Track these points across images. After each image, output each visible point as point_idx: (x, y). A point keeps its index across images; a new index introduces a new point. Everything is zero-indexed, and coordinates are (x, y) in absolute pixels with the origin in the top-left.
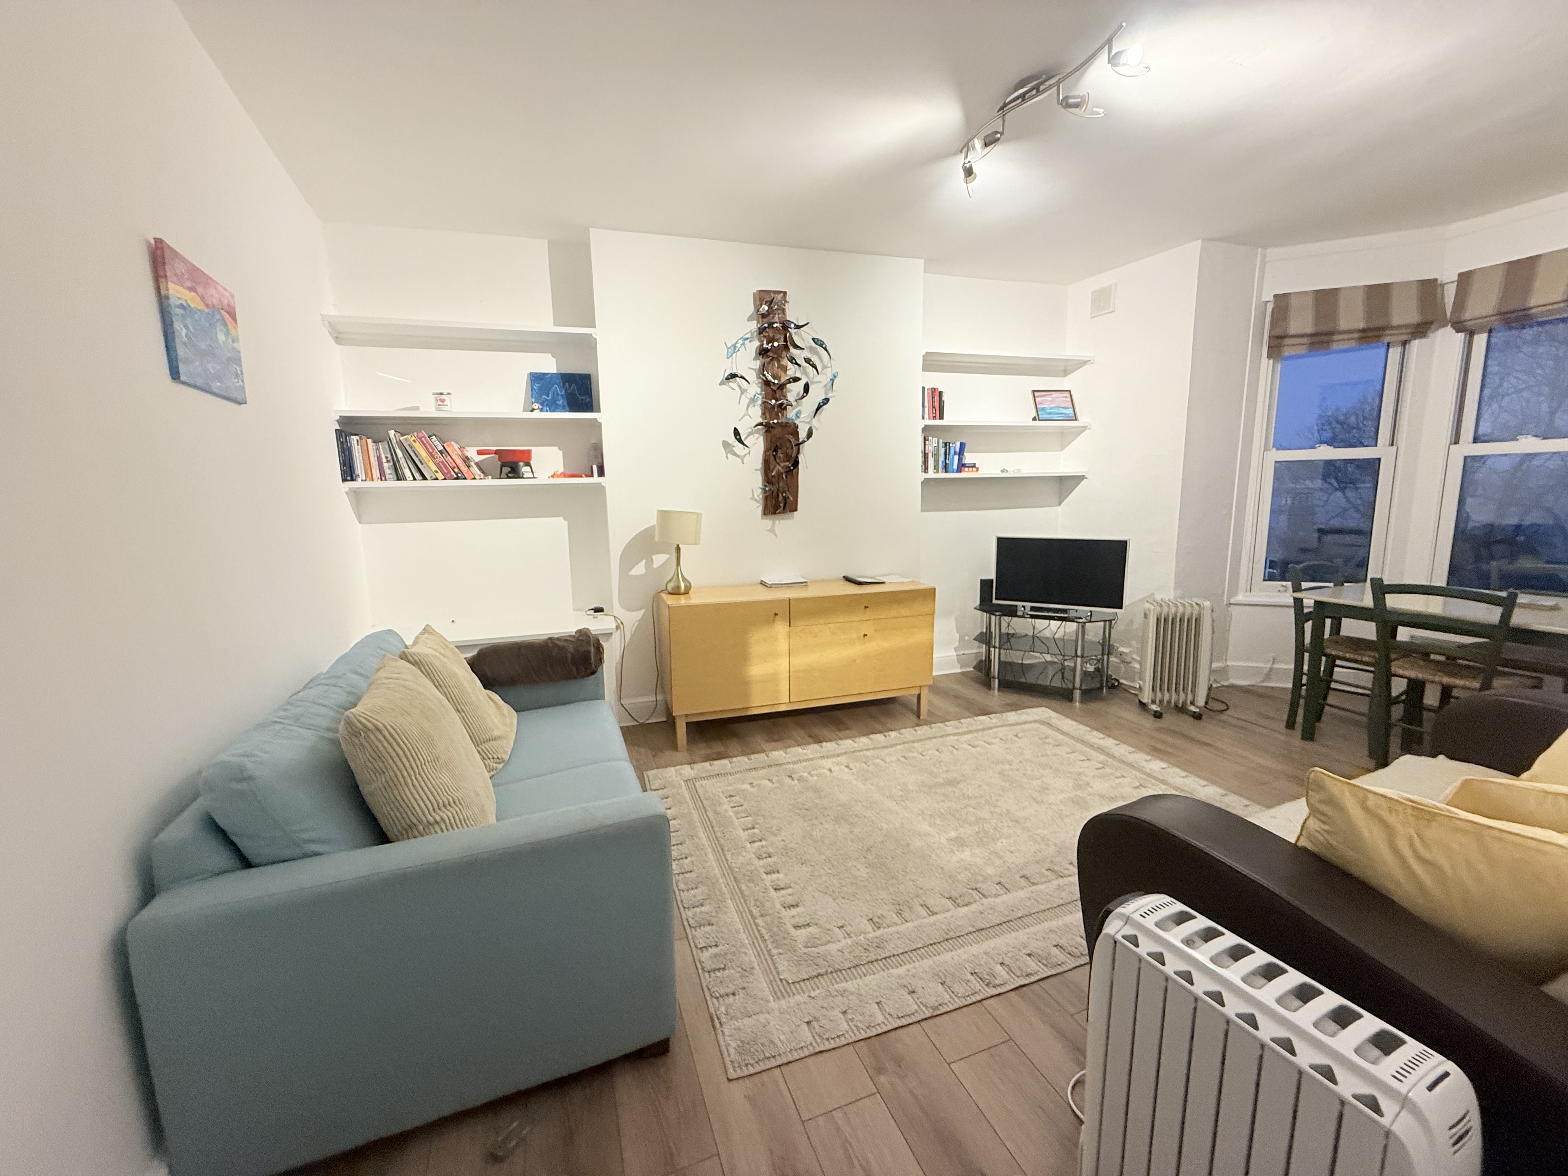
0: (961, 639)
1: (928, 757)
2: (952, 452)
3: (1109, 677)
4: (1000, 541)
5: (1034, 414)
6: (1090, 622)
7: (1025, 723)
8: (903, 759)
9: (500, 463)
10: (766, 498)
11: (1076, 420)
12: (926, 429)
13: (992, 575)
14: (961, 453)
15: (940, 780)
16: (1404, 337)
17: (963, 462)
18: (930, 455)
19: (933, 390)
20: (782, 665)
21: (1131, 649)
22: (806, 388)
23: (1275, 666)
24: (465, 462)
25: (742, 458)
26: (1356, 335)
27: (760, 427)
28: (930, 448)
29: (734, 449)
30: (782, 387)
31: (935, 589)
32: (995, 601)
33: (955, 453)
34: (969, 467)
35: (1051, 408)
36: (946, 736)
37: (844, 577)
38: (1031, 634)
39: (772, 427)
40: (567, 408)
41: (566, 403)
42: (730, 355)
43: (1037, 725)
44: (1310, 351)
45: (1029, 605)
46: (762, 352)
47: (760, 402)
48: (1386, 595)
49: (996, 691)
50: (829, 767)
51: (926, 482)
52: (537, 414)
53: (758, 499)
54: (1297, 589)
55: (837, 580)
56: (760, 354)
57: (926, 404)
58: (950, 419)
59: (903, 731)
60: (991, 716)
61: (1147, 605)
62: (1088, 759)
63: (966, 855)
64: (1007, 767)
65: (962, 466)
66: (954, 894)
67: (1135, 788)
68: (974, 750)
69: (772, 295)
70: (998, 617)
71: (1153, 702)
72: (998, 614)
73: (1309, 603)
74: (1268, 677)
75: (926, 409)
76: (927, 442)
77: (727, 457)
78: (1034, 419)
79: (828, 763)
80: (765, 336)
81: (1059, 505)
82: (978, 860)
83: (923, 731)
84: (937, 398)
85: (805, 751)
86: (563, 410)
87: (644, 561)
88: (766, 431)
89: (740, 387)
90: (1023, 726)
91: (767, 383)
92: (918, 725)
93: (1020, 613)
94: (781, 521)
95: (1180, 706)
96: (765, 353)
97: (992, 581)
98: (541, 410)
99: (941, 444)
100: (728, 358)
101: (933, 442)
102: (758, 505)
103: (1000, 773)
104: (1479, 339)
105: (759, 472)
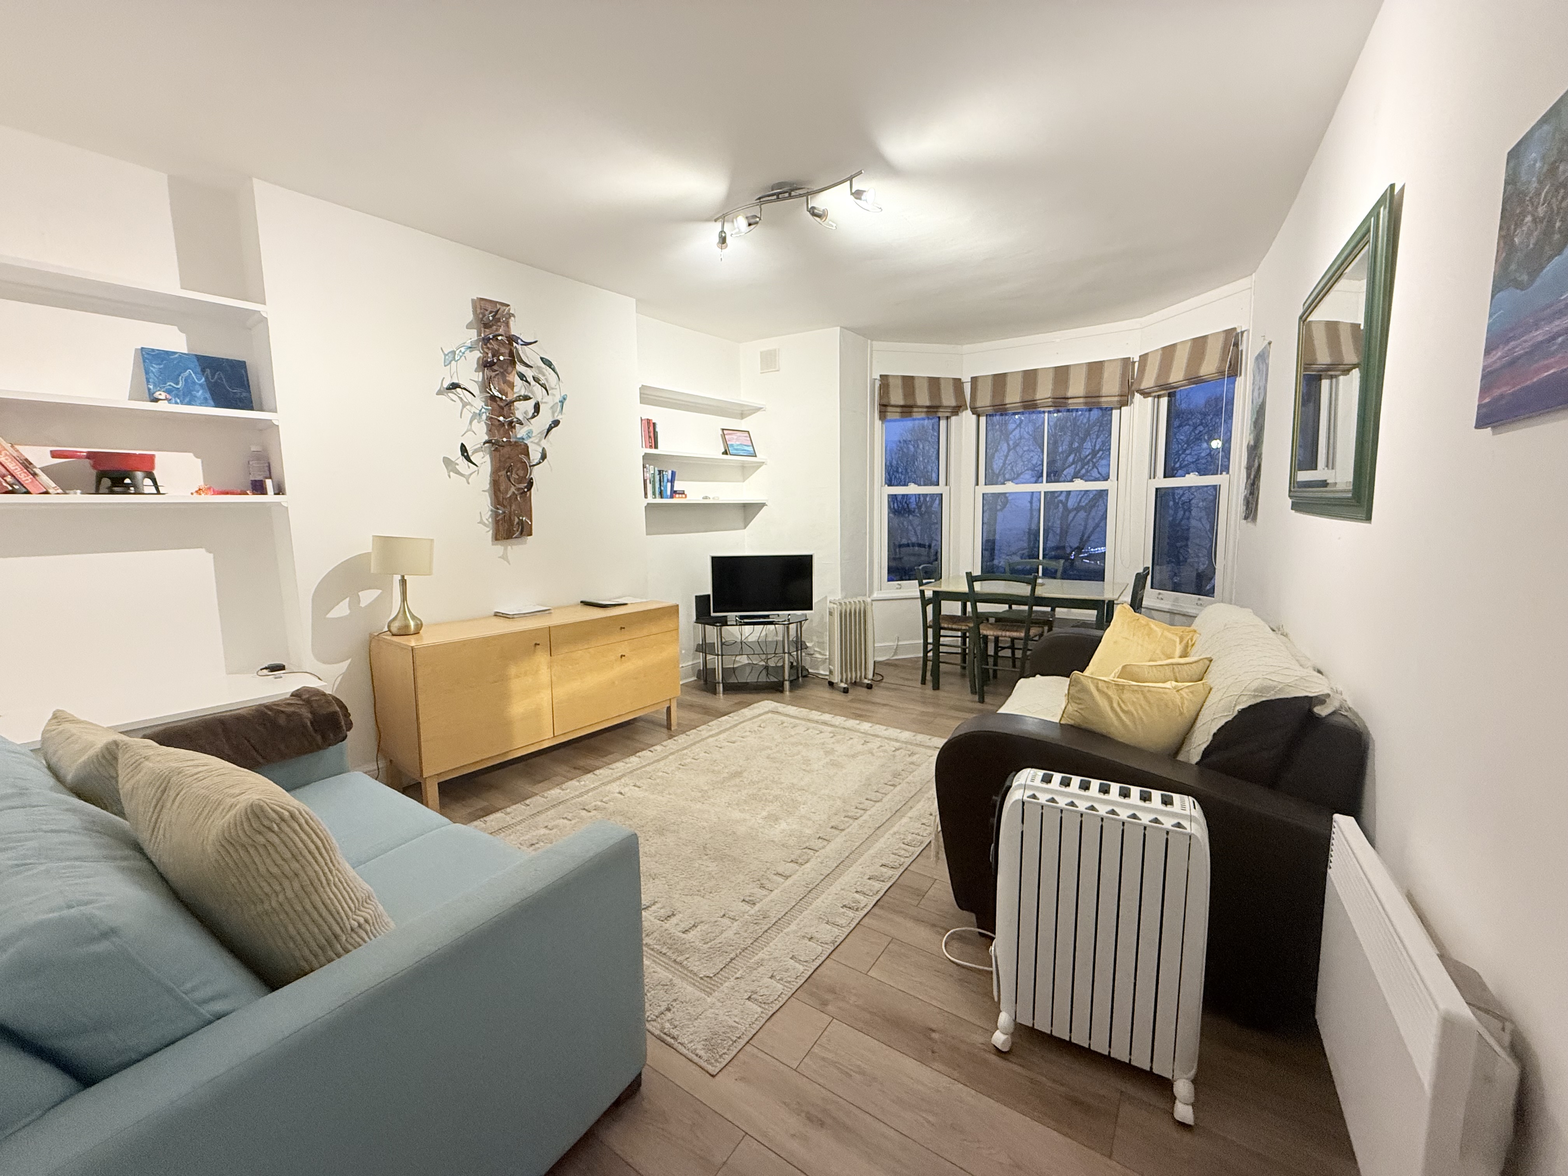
1: (702, 760)
2: (666, 479)
3: (802, 668)
4: (714, 559)
5: (723, 450)
6: (790, 624)
7: (760, 715)
8: (681, 767)
9: (94, 472)
11: (756, 456)
12: (646, 457)
13: (709, 591)
14: (672, 481)
16: (948, 414)
17: (674, 489)
18: (648, 481)
19: (649, 421)
20: (544, 697)
21: (813, 643)
22: (537, 408)
23: (900, 643)
24: (26, 468)
25: (467, 478)
26: (925, 410)
27: (487, 445)
28: (648, 475)
29: (457, 466)
30: (510, 404)
31: (678, 606)
32: (713, 614)
33: (668, 481)
34: (679, 494)
35: (738, 445)
36: (704, 739)
37: (582, 602)
38: (739, 641)
39: (500, 446)
40: (212, 403)
41: (208, 395)
42: (448, 362)
43: (770, 715)
44: (902, 417)
45: (736, 614)
46: (486, 365)
47: (484, 417)
48: (975, 583)
49: (721, 695)
50: (617, 791)
51: (649, 507)
52: (163, 406)
53: (486, 522)
54: (921, 584)
55: (576, 605)
56: (484, 366)
57: (643, 433)
58: (663, 448)
60: (730, 715)
61: (831, 604)
62: (821, 732)
63: (783, 825)
64: (770, 752)
65: (674, 493)
66: (793, 857)
67: (863, 744)
68: (735, 745)
69: (498, 306)
70: (719, 628)
71: (842, 681)
72: (718, 624)
73: (929, 594)
74: (895, 654)
75: (644, 439)
76: (646, 470)
77: (449, 476)
78: (723, 453)
79: (615, 787)
80: (489, 349)
81: (745, 528)
82: (794, 826)
83: (683, 739)
84: (651, 428)
85: (583, 783)
86: (205, 403)
87: (348, 599)
88: (494, 450)
89: (461, 399)
90: (759, 718)
91: (493, 398)
92: (676, 735)
93: (733, 622)
94: (514, 547)
95: (858, 681)
96: (490, 366)
97: (709, 596)
98: (169, 401)
99: (657, 473)
100: (445, 366)
101: (651, 470)
102: (488, 529)
103: (768, 758)
104: (983, 420)
105: (487, 494)
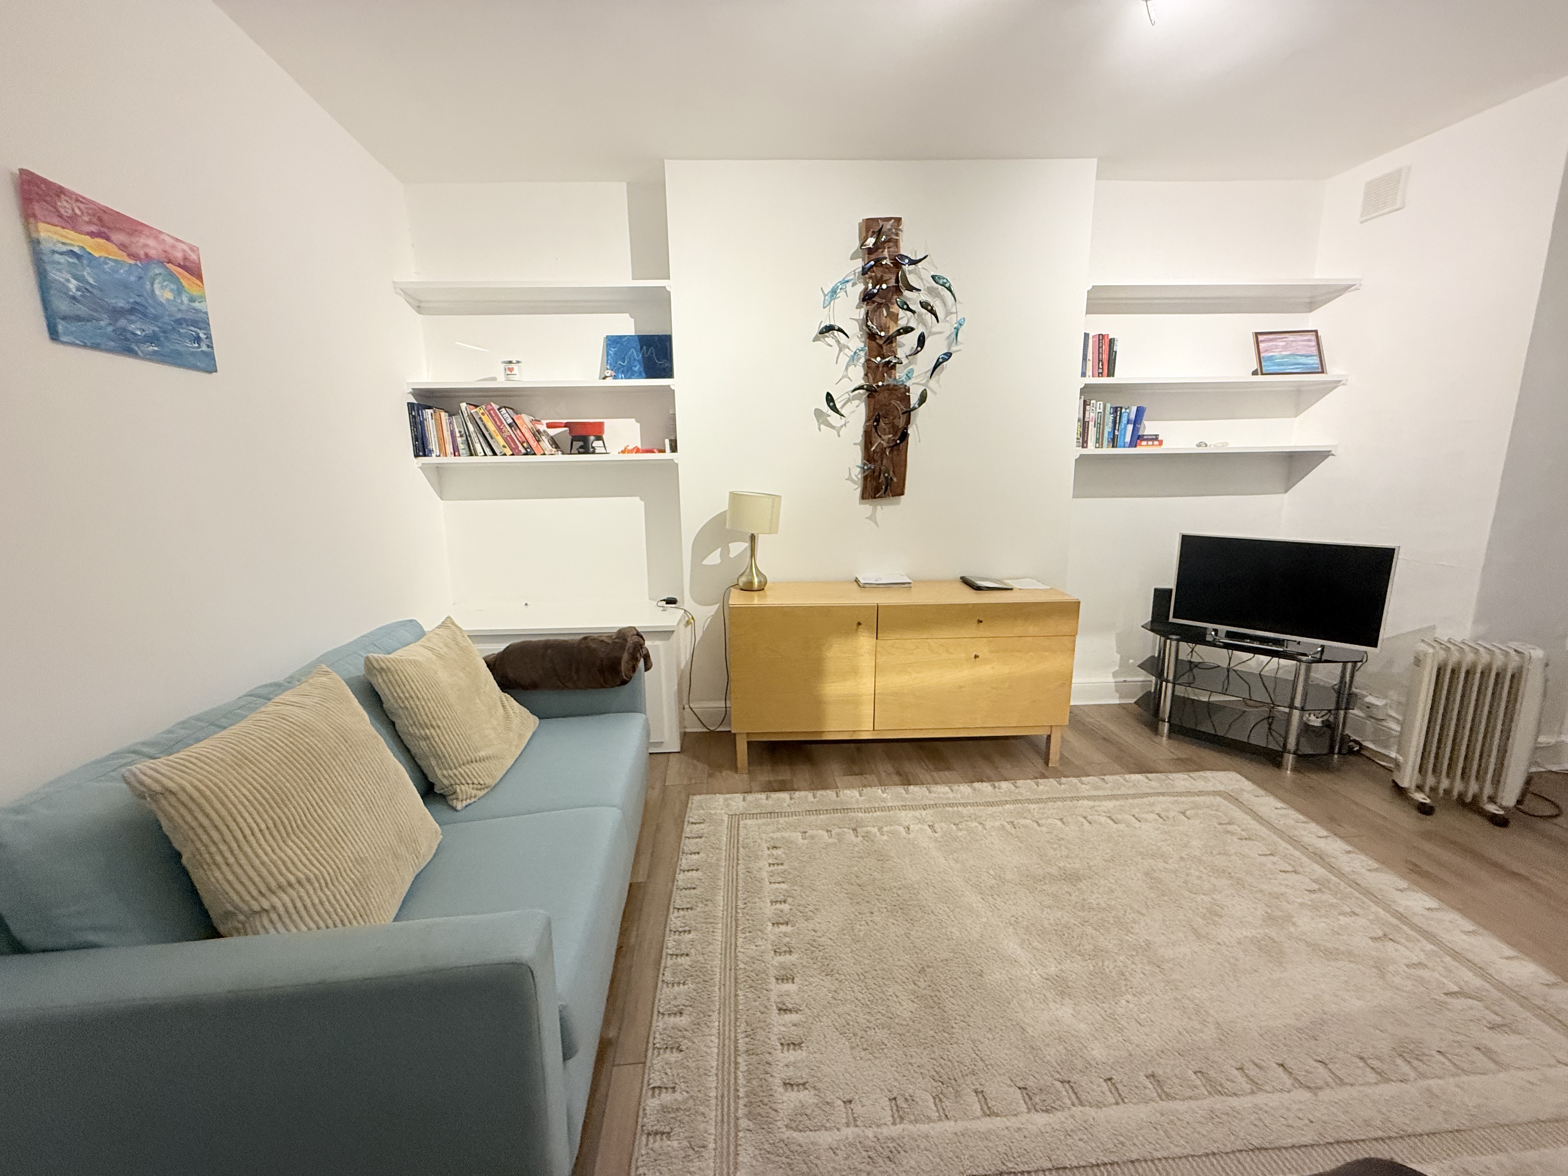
0: (1123, 663)
1: (1044, 829)
2: (1124, 420)
3: (1345, 739)
4: (1187, 540)
5: (1255, 366)
6: (1320, 661)
7: (1200, 793)
8: (1008, 827)
9: (570, 437)
10: (865, 478)
11: (1323, 372)
12: (1087, 391)
13: (1170, 582)
14: (1137, 421)
15: (1054, 871)
17: (1140, 433)
18: (1091, 424)
19: (1101, 337)
20: (866, 685)
24: (534, 436)
25: (838, 430)
27: (861, 391)
28: (1091, 415)
29: (828, 418)
30: (890, 340)
31: (1079, 602)
32: (1171, 619)
33: (1129, 422)
34: (1147, 440)
35: (1283, 357)
36: (1078, 799)
37: (962, 578)
38: (1226, 666)
39: (876, 391)
40: (644, 374)
41: (642, 370)
42: (827, 303)
43: (1219, 799)
45: (1223, 629)
46: (867, 297)
47: (862, 360)
49: (1165, 739)
50: (906, 824)
51: (1082, 461)
52: (610, 382)
53: (856, 479)
55: (950, 582)
56: (864, 300)
57: (1090, 356)
58: (1124, 374)
59: (1020, 783)
60: (1149, 775)
61: (1422, 647)
62: (1296, 872)
63: (1065, 1012)
64: (1161, 864)
65: (1137, 439)
66: (1031, 1083)
67: (1374, 939)
68: (1115, 826)
69: (881, 223)
70: (1174, 643)
71: (1420, 788)
72: (1174, 637)
75: (1089, 364)
76: (1088, 407)
77: (820, 429)
78: (1255, 373)
80: (871, 278)
81: (1286, 492)
82: (1082, 1026)
83: (1048, 786)
84: (1105, 347)
86: (640, 376)
87: (719, 549)
88: (868, 396)
89: (838, 342)
90: (1197, 798)
91: (872, 336)
92: (1043, 776)
93: (1209, 638)
94: (884, 507)
95: (1469, 798)
96: (870, 299)
97: (1171, 590)
98: (615, 377)
99: (1108, 409)
100: (824, 308)
101: (1097, 407)
102: (856, 486)
103: (1147, 874)
105: (859, 447)
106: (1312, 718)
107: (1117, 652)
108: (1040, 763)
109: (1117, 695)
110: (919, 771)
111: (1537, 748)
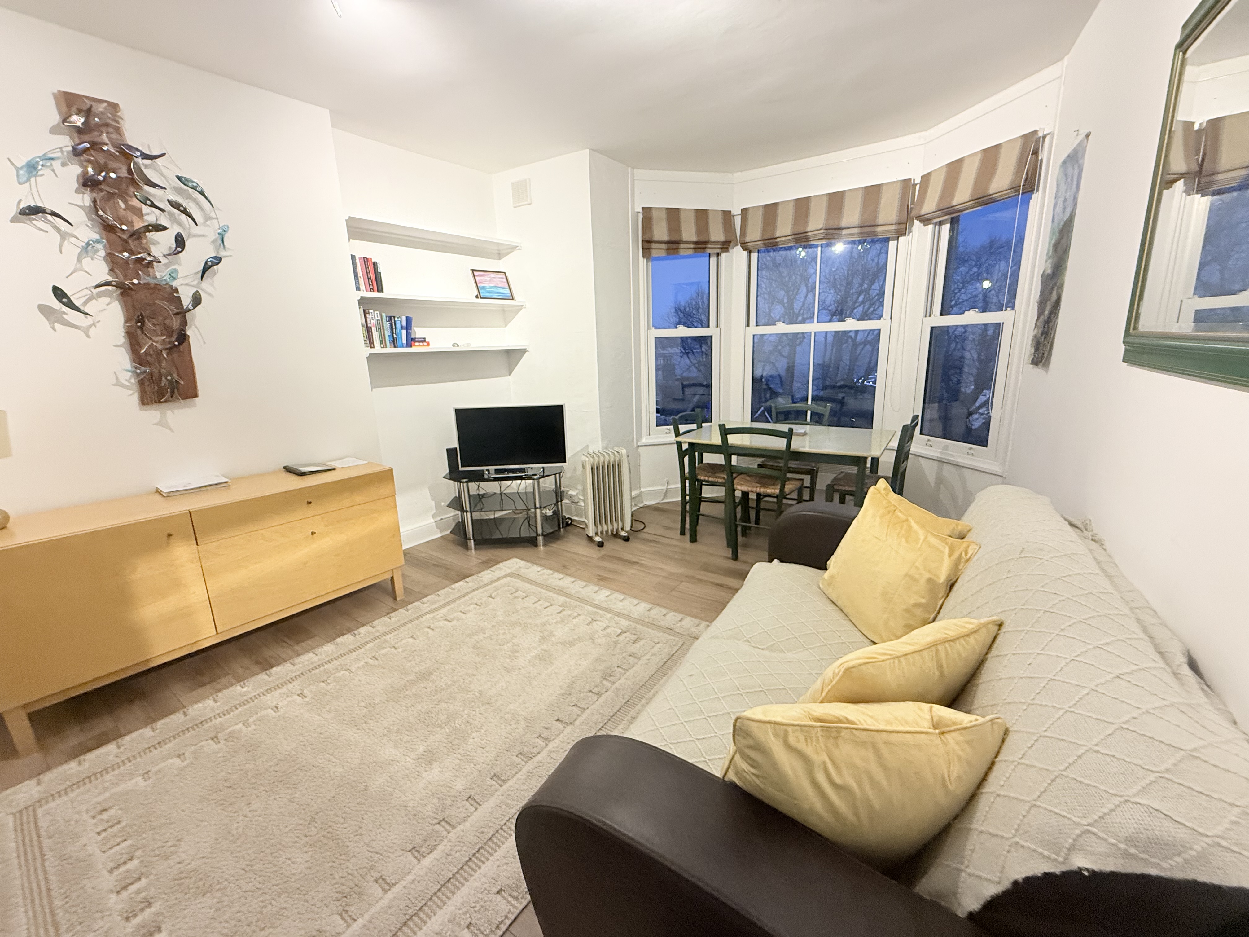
0: (438, 506)
1: (400, 650)
2: (399, 326)
3: (564, 518)
4: (458, 412)
5: (476, 292)
6: (543, 477)
7: (499, 579)
8: (371, 661)
10: (141, 383)
11: (513, 299)
12: (363, 302)
13: (455, 444)
14: (408, 326)
15: (412, 677)
16: (718, 251)
17: (413, 336)
18: (374, 329)
19: (366, 260)
20: (196, 593)
23: (669, 487)
25: (86, 331)
26: (692, 246)
27: (110, 288)
28: (372, 322)
29: (65, 316)
31: (392, 470)
32: (461, 469)
33: (402, 327)
34: (419, 342)
35: (491, 287)
36: (421, 616)
37: (284, 468)
38: (498, 494)
39: (131, 289)
43: (509, 578)
44: (668, 254)
45: (492, 468)
46: (89, 183)
49: (473, 551)
50: (274, 704)
51: (372, 358)
53: (128, 384)
54: (677, 434)
55: (274, 473)
56: (85, 185)
57: (360, 274)
58: (390, 290)
59: (375, 623)
60: (467, 580)
61: (584, 458)
62: (551, 605)
63: (434, 773)
64: (481, 636)
65: (411, 341)
66: (417, 841)
67: (589, 624)
68: (450, 624)
70: (465, 484)
71: (597, 534)
72: (464, 480)
73: (685, 444)
74: (665, 496)
75: (361, 281)
76: (368, 315)
77: (55, 330)
78: (477, 297)
79: (271, 699)
80: (89, 161)
81: (510, 375)
82: (447, 775)
83: (398, 616)
84: (371, 269)
85: (245, 689)
88: (122, 294)
90: (497, 583)
91: (108, 228)
92: (395, 610)
93: (486, 477)
94: (176, 411)
95: (615, 533)
96: (94, 185)
97: (456, 449)
99: (384, 317)
101: (374, 317)
102: (131, 392)
104: (754, 256)
105: (123, 349)
106: (548, 511)
107: (432, 500)
108: (389, 601)
109: (438, 530)
110: (280, 651)
111: (632, 499)
